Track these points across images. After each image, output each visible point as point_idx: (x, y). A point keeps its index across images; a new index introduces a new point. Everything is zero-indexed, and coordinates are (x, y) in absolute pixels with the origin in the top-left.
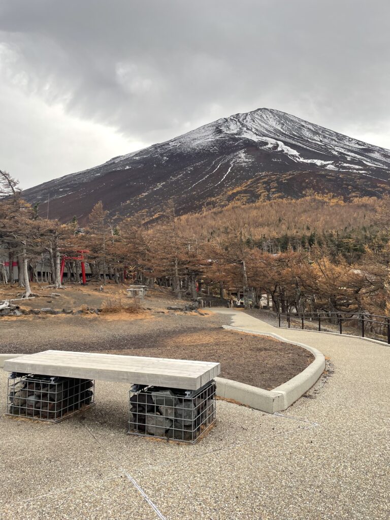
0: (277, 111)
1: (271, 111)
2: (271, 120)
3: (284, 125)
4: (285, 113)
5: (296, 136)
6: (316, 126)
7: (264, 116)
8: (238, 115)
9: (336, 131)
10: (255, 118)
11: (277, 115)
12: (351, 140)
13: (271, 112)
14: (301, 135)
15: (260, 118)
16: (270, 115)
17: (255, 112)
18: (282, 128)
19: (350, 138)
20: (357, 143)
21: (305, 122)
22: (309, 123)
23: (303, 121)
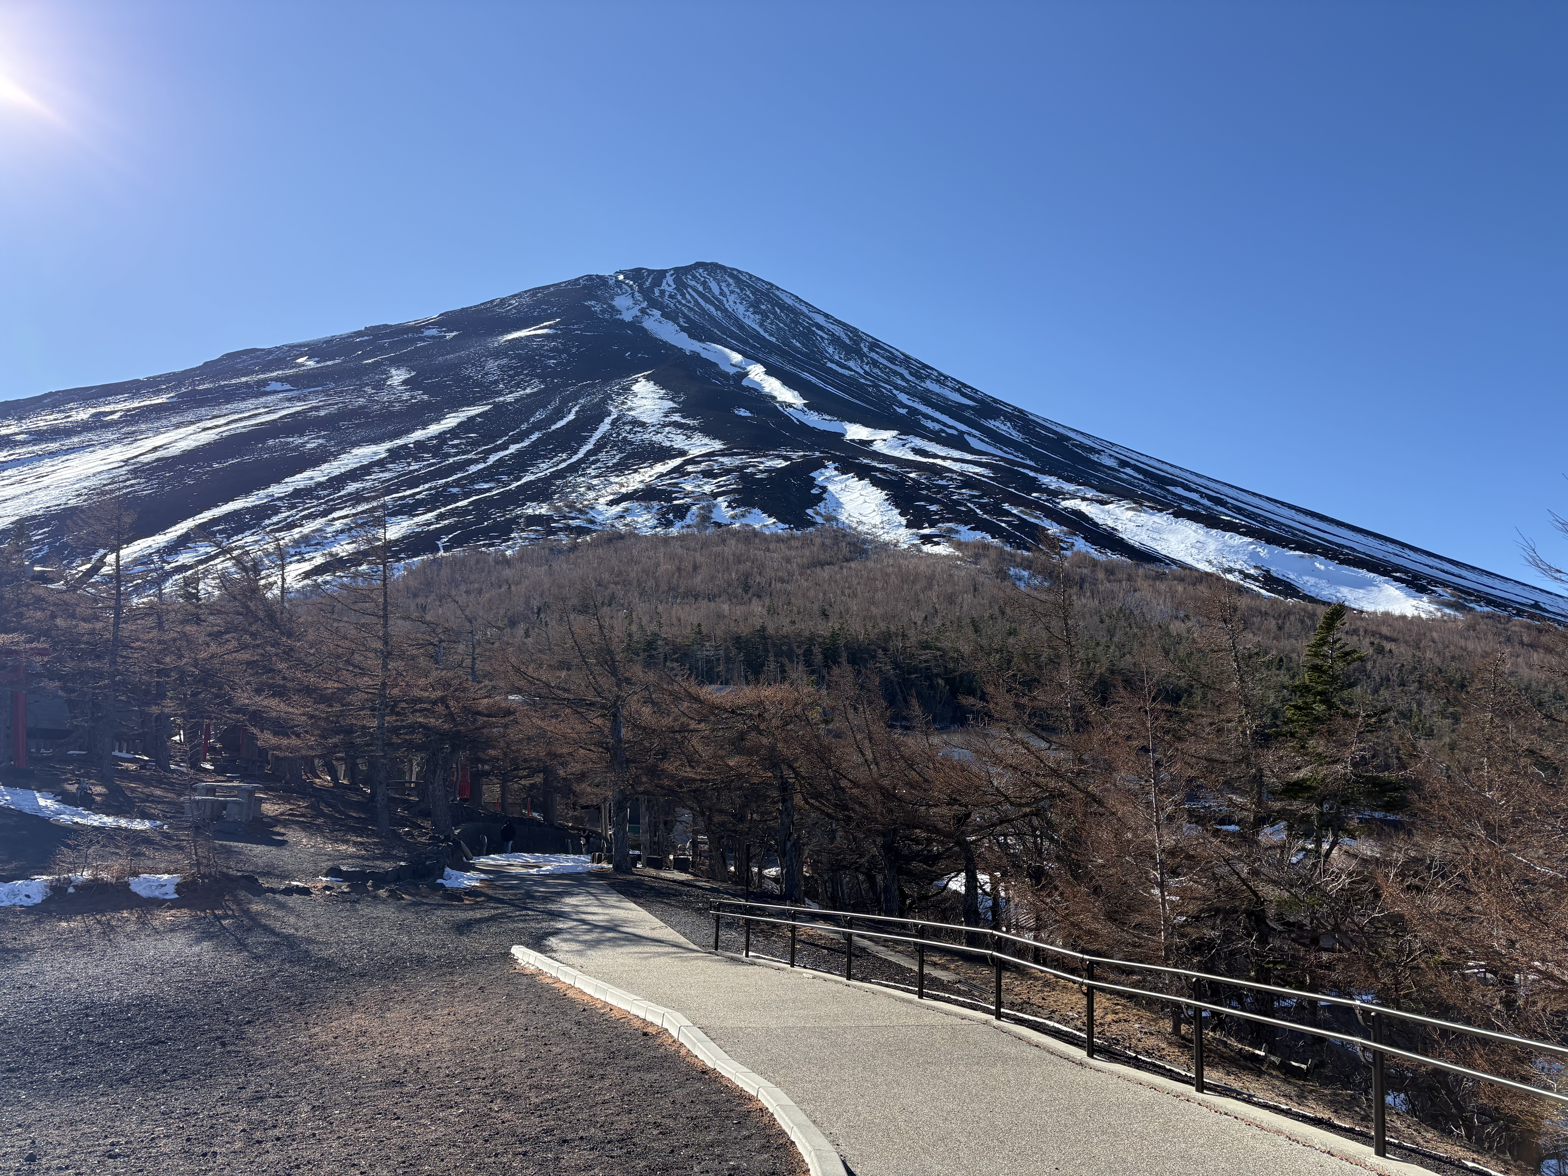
0: (751, 276)
1: (735, 275)
2: (732, 298)
3: (768, 317)
4: (772, 285)
5: (800, 353)
6: (855, 331)
7: (714, 286)
8: (639, 270)
9: (907, 353)
10: (686, 286)
11: (749, 286)
12: (942, 379)
13: (732, 276)
14: (813, 351)
15: (701, 289)
16: (729, 285)
17: (687, 270)
18: (761, 325)
19: (941, 374)
20: (959, 391)
21: (827, 316)
22: (836, 320)
23: (819, 312)
